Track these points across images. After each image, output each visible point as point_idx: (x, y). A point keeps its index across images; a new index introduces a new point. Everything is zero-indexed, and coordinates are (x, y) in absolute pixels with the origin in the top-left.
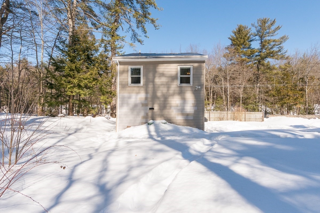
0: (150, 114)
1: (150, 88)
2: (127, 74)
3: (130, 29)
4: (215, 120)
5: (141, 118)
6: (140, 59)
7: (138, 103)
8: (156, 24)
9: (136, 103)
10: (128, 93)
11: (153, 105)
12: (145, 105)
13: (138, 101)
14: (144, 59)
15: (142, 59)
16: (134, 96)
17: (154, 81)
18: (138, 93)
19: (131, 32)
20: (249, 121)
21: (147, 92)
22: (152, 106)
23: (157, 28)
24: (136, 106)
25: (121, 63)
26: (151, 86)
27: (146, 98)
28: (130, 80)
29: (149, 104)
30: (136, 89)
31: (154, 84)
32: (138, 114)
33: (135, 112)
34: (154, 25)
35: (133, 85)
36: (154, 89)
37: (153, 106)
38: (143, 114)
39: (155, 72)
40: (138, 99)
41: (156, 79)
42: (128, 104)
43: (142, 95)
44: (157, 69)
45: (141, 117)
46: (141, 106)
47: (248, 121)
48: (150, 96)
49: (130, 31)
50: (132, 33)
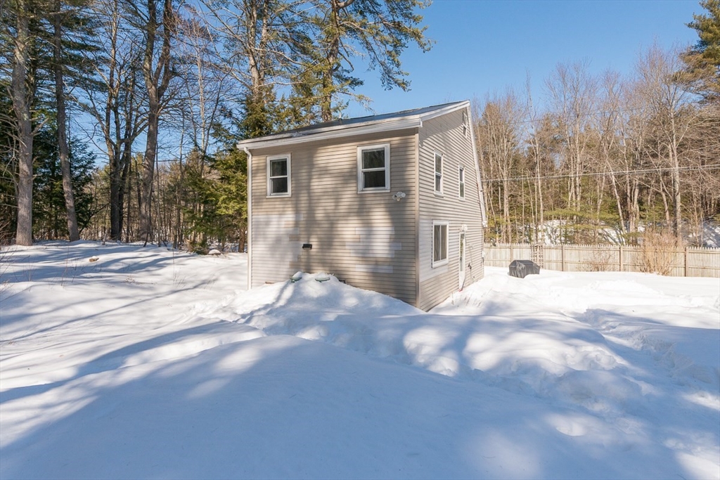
0: (304, 258)
1: (303, 202)
2: (264, 174)
3: (377, 62)
4: (579, 269)
5: (288, 267)
6: (280, 141)
7: (282, 233)
8: (423, 40)
9: (277, 233)
10: (265, 213)
11: (309, 238)
12: (294, 238)
13: (283, 231)
14: (288, 139)
15: (283, 140)
16: (274, 218)
17: (309, 186)
18: (282, 213)
19: (379, 68)
20: (702, 276)
21: (297, 211)
22: (306, 239)
23: (426, 47)
24: (278, 240)
25: (254, 152)
26: (304, 198)
27: (297, 224)
28: (269, 186)
29: (302, 236)
30: (278, 205)
31: (309, 193)
32: (282, 259)
33: (277, 253)
34: (419, 43)
35: (275, 195)
36: (310, 203)
37: (309, 241)
38: (290, 257)
39: (311, 165)
40: (283, 226)
41: (314, 180)
42: (265, 237)
43: (289, 217)
44: (315, 159)
45: (288, 263)
46: (288, 239)
47: (696, 275)
48: (305, 219)
49: (377, 66)
50: (382, 69)
